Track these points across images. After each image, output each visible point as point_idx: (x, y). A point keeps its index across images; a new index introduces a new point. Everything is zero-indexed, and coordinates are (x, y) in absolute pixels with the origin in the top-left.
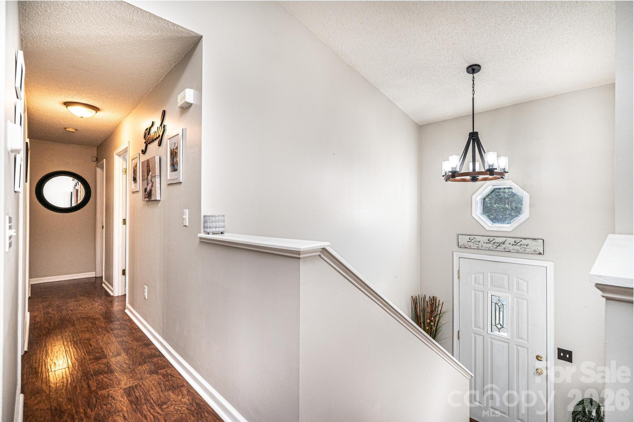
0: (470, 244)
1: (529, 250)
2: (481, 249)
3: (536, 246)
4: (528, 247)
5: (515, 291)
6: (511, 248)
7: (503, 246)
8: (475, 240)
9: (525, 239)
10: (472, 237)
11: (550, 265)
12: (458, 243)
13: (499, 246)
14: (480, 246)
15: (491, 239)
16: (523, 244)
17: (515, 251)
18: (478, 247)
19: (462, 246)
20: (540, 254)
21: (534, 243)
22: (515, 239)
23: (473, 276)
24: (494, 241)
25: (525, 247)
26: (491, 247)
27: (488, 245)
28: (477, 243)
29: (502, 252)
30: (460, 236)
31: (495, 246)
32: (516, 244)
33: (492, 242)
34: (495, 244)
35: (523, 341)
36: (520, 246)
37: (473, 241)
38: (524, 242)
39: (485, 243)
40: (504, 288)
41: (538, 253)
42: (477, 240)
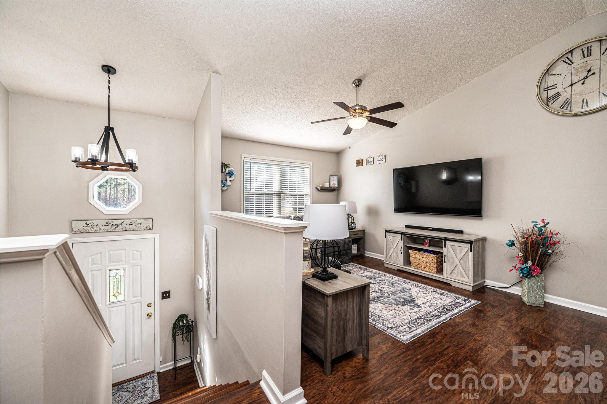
0: (87, 228)
1: (143, 227)
2: (99, 232)
3: (148, 224)
4: (141, 225)
5: (131, 261)
6: (128, 227)
7: (121, 227)
8: (92, 224)
9: (139, 219)
10: (89, 222)
11: (157, 236)
12: (72, 229)
13: (117, 227)
14: (98, 229)
15: (110, 222)
16: (138, 223)
17: (131, 230)
18: (95, 230)
19: (77, 232)
20: (150, 229)
21: (146, 221)
22: (131, 220)
23: (90, 258)
24: (113, 223)
25: (139, 225)
26: (110, 229)
27: (107, 228)
28: (95, 227)
29: (120, 232)
30: (74, 223)
31: (113, 228)
32: (132, 223)
33: (110, 225)
34: (114, 226)
35: (138, 298)
36: (135, 225)
37: (90, 225)
38: (139, 221)
39: (103, 226)
40: (121, 261)
41: (148, 229)
42: (94, 224)
